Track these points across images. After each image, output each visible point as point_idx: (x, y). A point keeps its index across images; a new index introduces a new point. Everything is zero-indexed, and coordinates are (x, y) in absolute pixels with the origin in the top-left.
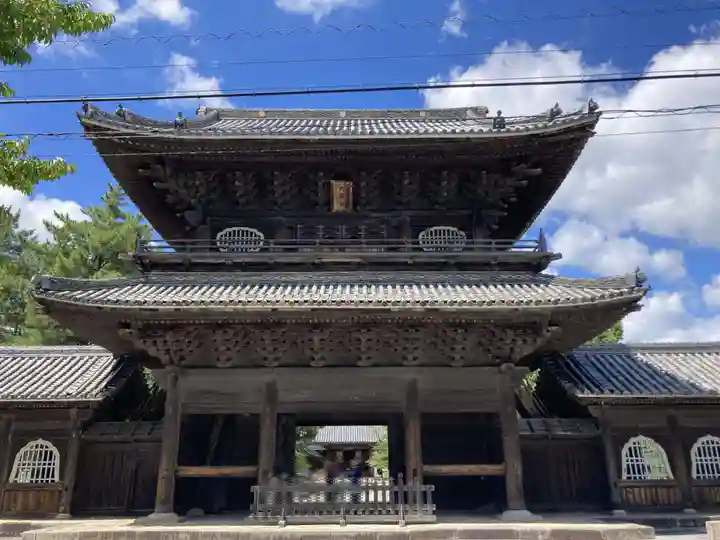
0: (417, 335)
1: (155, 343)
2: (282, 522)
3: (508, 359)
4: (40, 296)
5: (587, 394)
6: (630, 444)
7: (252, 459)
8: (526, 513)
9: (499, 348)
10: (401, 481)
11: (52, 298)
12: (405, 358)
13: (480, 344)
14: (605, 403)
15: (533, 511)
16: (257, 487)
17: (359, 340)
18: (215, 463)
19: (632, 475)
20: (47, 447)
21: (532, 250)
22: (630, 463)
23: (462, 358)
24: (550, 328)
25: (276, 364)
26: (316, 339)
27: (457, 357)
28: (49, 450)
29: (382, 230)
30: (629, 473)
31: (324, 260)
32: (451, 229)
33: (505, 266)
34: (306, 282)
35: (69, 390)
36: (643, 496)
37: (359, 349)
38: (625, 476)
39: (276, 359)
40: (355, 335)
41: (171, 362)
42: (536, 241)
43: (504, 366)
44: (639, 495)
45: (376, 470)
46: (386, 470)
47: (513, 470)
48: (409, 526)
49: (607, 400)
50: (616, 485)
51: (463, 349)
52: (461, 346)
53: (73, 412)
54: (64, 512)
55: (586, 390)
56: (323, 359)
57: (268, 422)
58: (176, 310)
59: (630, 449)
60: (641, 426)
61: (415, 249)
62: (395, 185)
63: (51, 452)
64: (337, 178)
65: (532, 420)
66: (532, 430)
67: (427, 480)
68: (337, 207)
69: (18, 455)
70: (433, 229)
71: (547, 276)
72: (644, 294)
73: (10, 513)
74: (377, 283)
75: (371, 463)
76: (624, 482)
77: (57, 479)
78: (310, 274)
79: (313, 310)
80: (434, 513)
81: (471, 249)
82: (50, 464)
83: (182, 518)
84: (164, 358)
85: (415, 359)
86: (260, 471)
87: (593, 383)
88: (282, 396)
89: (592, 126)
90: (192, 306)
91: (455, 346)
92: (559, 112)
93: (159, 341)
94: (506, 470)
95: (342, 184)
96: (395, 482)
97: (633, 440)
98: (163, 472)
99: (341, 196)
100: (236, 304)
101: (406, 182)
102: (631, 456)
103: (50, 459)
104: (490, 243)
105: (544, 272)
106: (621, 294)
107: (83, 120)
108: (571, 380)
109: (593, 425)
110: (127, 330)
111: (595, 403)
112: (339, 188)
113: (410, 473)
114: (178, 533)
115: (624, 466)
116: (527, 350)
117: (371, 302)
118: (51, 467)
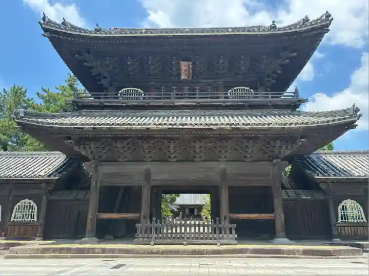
0: (227, 144)
1: (84, 148)
2: (152, 243)
3: (277, 157)
4: (18, 121)
5: (320, 177)
6: (343, 204)
7: (138, 209)
8: (286, 240)
9: (272, 151)
10: (218, 222)
11: (25, 122)
12: (220, 157)
13: (262, 149)
14: (330, 182)
15: (291, 239)
16: (139, 224)
17: (195, 147)
18: (119, 212)
19: (344, 220)
20: (30, 203)
21: (291, 97)
22: (343, 214)
23: (251, 157)
24: (301, 140)
25: (150, 159)
26: (172, 146)
27: (249, 156)
28: (31, 204)
29: (208, 89)
30: (342, 219)
31: (176, 104)
32: (246, 88)
33: (276, 106)
34: (166, 116)
35: (40, 174)
36: (350, 231)
37: (195, 152)
38: (340, 220)
39: (150, 157)
40: (193, 144)
41: (94, 159)
42: (294, 93)
43: (275, 161)
44: (348, 231)
45: (204, 217)
46: (209, 217)
47: (279, 217)
48: (222, 246)
49: (331, 180)
50: (335, 225)
51: (252, 151)
52: (251, 151)
53: (43, 185)
54: (39, 237)
55: (320, 175)
56: (175, 157)
57: (146, 189)
58: (93, 128)
59: (343, 206)
60: (349, 194)
61: (225, 98)
62: (215, 64)
63: (33, 206)
64: (183, 61)
65: (288, 191)
66: (289, 196)
67: (232, 221)
68: (183, 77)
69: (15, 208)
70: (235, 88)
71: (299, 112)
72: (358, 119)
73: (11, 237)
74: (205, 116)
75: (202, 214)
76: (339, 223)
77: (35, 220)
78: (168, 112)
79: (169, 128)
80: (236, 239)
81: (257, 97)
82: (32, 212)
83: (100, 240)
84: (90, 157)
85: (225, 157)
86: (142, 217)
87: (323, 171)
88: (153, 177)
89: (328, 26)
90: (102, 126)
91: (248, 150)
92: (308, 20)
93: (87, 147)
94: (275, 216)
95: (186, 63)
96: (215, 222)
97: (344, 201)
98: (90, 216)
99: (185, 70)
100: (126, 125)
101: (221, 61)
102: (343, 210)
103: (32, 210)
104: (268, 94)
105: (297, 110)
106: (345, 119)
107: (43, 26)
108: (310, 169)
109: (322, 194)
110: (70, 141)
111: (324, 181)
112: (184, 66)
113: (223, 218)
114: (94, 248)
115: (340, 216)
116: (288, 152)
117: (201, 124)
118: (33, 213)
